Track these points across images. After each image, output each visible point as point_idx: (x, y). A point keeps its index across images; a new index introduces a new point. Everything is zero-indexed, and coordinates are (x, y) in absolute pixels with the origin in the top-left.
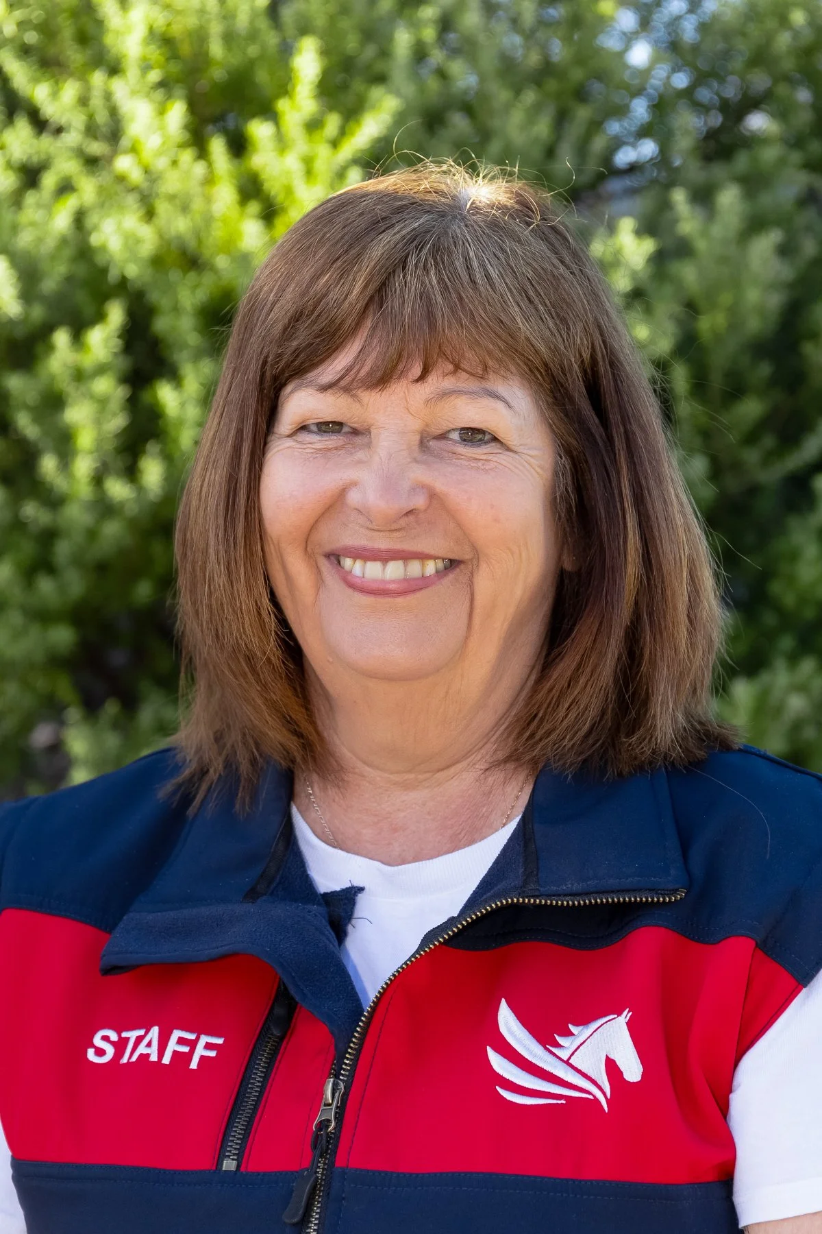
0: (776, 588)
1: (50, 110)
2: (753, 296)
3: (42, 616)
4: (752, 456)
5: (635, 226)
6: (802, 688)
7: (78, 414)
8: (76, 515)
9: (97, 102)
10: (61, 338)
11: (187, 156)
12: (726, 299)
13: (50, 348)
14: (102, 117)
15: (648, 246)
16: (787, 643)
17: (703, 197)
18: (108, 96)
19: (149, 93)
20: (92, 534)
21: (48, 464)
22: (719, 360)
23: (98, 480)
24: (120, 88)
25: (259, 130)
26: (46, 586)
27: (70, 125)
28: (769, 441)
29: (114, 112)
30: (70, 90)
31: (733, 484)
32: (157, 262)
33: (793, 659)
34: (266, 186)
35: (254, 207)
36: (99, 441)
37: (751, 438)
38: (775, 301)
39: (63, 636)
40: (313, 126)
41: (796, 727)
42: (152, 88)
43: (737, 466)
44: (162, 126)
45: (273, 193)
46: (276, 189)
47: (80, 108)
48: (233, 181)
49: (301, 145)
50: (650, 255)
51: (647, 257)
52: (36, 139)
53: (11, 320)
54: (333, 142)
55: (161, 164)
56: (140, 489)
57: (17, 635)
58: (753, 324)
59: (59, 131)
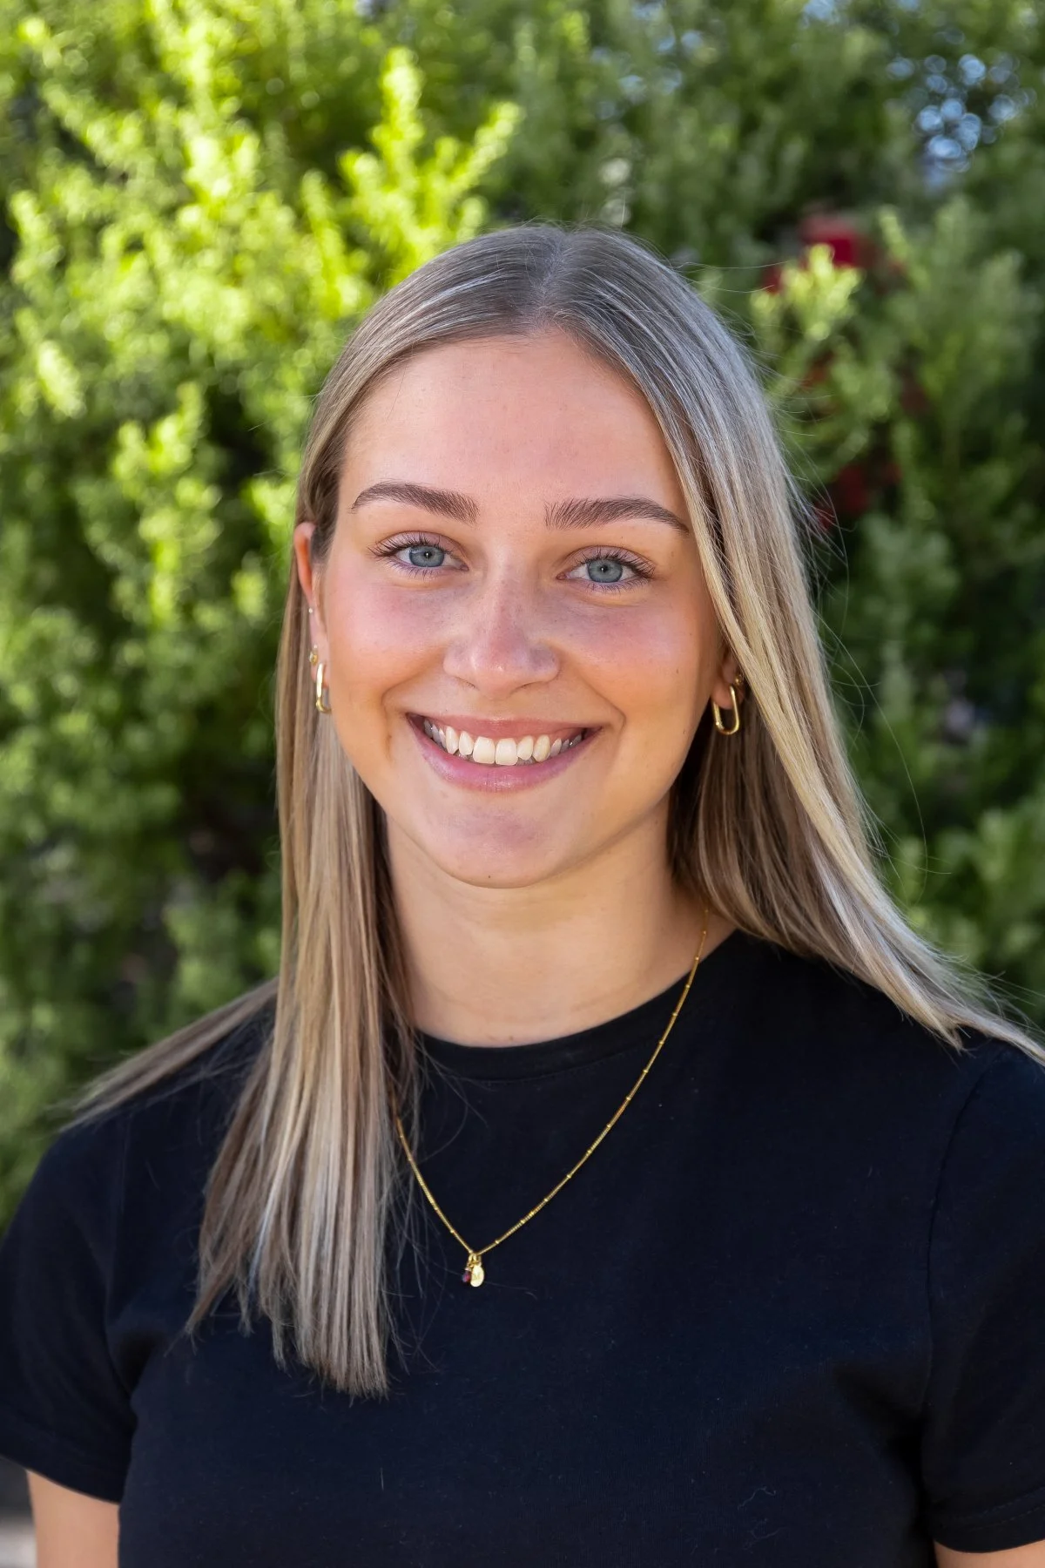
1: (108, 153)
2: (990, 335)
3: (136, 776)
5: (831, 255)
7: (157, 526)
8: (168, 651)
9: (164, 140)
10: (129, 435)
11: (269, 201)
12: (953, 342)
13: (117, 448)
14: (172, 159)
15: (849, 279)
17: (921, 213)
18: (175, 134)
19: (225, 126)
20: (186, 672)
21: (125, 590)
22: (954, 418)
23: (186, 607)
25: (358, 166)
26: (137, 739)
27: (134, 170)
28: (1025, 512)
30: (129, 129)
31: (983, 568)
32: (251, 333)
34: (372, 234)
35: (361, 260)
36: (185, 559)
37: (1002, 510)
38: (1020, 341)
40: (423, 155)
42: (228, 121)
43: (986, 546)
44: (232, 167)
45: (382, 241)
46: (385, 236)
47: (146, 149)
48: (338, 226)
49: (410, 181)
50: (853, 290)
51: (849, 293)
52: (98, 188)
53: (69, 419)
54: (449, 173)
55: (235, 213)
56: (236, 615)
57: (103, 800)
58: (992, 370)
59: (123, 177)
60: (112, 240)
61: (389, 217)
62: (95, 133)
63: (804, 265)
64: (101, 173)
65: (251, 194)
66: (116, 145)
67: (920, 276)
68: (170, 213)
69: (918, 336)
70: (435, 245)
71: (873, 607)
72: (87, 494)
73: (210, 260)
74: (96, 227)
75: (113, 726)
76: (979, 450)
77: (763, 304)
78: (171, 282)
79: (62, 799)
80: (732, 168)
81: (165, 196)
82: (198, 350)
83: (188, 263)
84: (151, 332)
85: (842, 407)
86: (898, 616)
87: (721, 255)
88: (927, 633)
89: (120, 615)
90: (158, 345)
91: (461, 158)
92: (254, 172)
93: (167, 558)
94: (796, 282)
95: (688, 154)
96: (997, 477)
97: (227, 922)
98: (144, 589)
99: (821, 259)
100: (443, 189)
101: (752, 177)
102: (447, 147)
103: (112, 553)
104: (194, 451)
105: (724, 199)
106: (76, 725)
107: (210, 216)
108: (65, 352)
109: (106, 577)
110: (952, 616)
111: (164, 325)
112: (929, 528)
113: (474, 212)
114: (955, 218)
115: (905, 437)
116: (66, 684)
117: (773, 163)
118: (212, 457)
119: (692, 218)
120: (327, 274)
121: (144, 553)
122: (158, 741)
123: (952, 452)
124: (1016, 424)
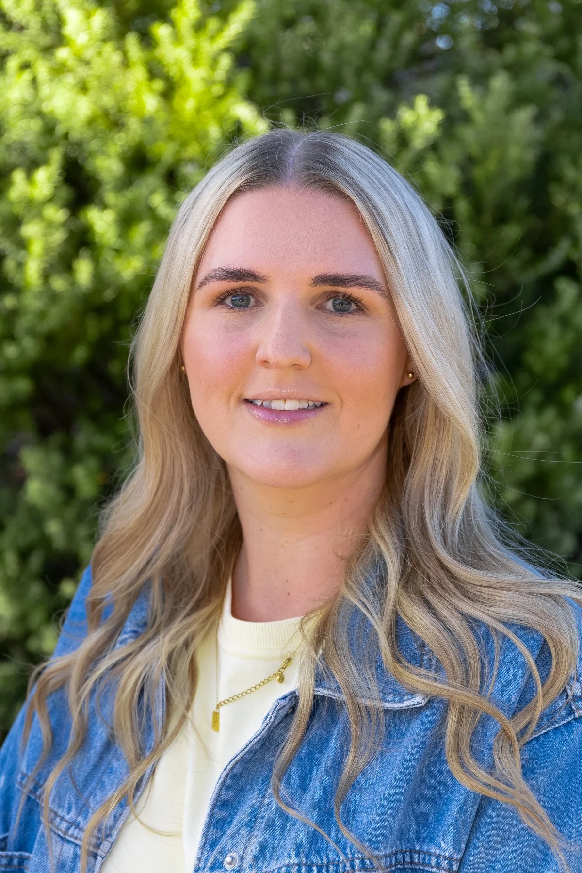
0: (529, 357)
1: (14, 13)
2: (514, 152)
3: (8, 373)
4: (513, 264)
5: (428, 101)
6: (545, 430)
7: (31, 230)
8: (32, 302)
9: (47, 8)
10: (18, 176)
11: (108, 48)
12: (495, 154)
13: (11, 184)
15: (437, 115)
16: (536, 397)
17: (481, 79)
18: (54, 6)
19: (83, 2)
20: (42, 315)
21: (10, 265)
22: (490, 196)
23: (46, 276)
25: (161, 31)
26: (10, 351)
27: (28, 25)
28: (525, 253)
29: (59, 15)
30: (28, 1)
31: (501, 285)
32: (91, 122)
33: (540, 408)
34: (166, 70)
35: (159, 85)
36: (47, 250)
37: (513, 251)
38: (530, 156)
39: (23, 386)
40: (199, 27)
41: (541, 455)
43: (502, 272)
44: (89, 27)
45: (171, 74)
46: (173, 71)
47: (36, 13)
48: (145, 65)
49: (190, 40)
50: (440, 121)
51: (437, 124)
52: (6, 34)
54: (213, 38)
55: (89, 54)
56: (73, 283)
58: (514, 173)
59: (22, 28)
60: (13, 64)
61: (177, 62)
63: (412, 106)
64: (8, 25)
65: (99, 43)
66: (19, 9)
67: (479, 117)
68: (48, 50)
69: (474, 149)
70: (203, 79)
73: (70, 80)
74: (5, 56)
76: (502, 217)
77: (387, 126)
78: (45, 90)
80: (373, 45)
81: (46, 40)
82: (60, 130)
83: (56, 80)
84: (32, 118)
85: (429, 186)
87: (364, 96)
89: (6, 279)
90: (36, 125)
91: (220, 30)
92: (102, 30)
93: (36, 247)
94: (406, 116)
95: (349, 37)
96: (512, 232)
97: (56, 459)
98: (21, 265)
99: (421, 102)
100: (208, 48)
101: (383, 52)
102: (213, 24)
103: (3, 244)
104: (56, 188)
105: (366, 64)
107: (74, 55)
111: (39, 114)
112: (472, 258)
113: (226, 62)
114: (500, 83)
115: (462, 207)
117: (395, 44)
118: (65, 193)
119: (348, 74)
120: (138, 92)
121: (22, 244)
122: (22, 353)
123: (487, 218)
124: (523, 203)
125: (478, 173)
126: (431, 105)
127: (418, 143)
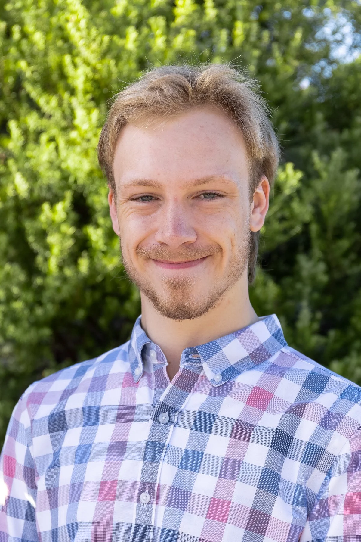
0: (354, 320)
1: (46, 108)
2: (346, 196)
3: (37, 324)
4: (345, 263)
5: (293, 166)
7: (53, 239)
8: (52, 282)
9: (65, 105)
10: (46, 206)
12: (334, 197)
13: (41, 211)
14: (68, 112)
15: (299, 175)
17: (326, 151)
18: (70, 104)
20: (58, 290)
21: (39, 259)
22: (332, 222)
23: (61, 267)
24: (75, 101)
26: (39, 311)
27: (54, 115)
28: (353, 256)
29: (72, 111)
30: (54, 101)
31: (337, 275)
32: (90, 174)
36: (62, 251)
37: (345, 255)
38: (356, 199)
39: (46, 332)
42: (88, 101)
43: (339, 267)
44: (89, 120)
47: (59, 108)
50: (300, 178)
51: (299, 180)
52: (40, 120)
53: (25, 199)
55: (89, 135)
56: (78, 272)
57: (26, 332)
58: (346, 208)
59: (50, 117)
60: (44, 138)
62: (42, 101)
63: (284, 169)
64: (42, 115)
66: (48, 107)
67: (324, 175)
68: (65, 130)
69: (321, 195)
71: (299, 286)
72: (28, 225)
73: (79, 149)
74: (39, 133)
75: (31, 307)
76: (339, 234)
78: (64, 154)
79: (11, 330)
81: (64, 123)
82: (72, 179)
83: (70, 148)
84: (55, 170)
85: (293, 216)
86: (307, 290)
88: (316, 296)
89: (37, 268)
90: (57, 175)
92: (97, 122)
93: (56, 250)
94: (281, 175)
96: (345, 244)
98: (46, 259)
99: (289, 167)
103: (36, 247)
104: (68, 214)
106: (18, 305)
107: (81, 135)
108: (24, 175)
109: (33, 255)
110: (326, 290)
111: (59, 168)
112: (320, 260)
114: (338, 154)
115: (314, 228)
116: (15, 290)
118: (74, 216)
121: (47, 247)
122: (46, 312)
123: (330, 234)
124: (352, 225)
125: (324, 208)
126: (295, 168)
127: (287, 192)
